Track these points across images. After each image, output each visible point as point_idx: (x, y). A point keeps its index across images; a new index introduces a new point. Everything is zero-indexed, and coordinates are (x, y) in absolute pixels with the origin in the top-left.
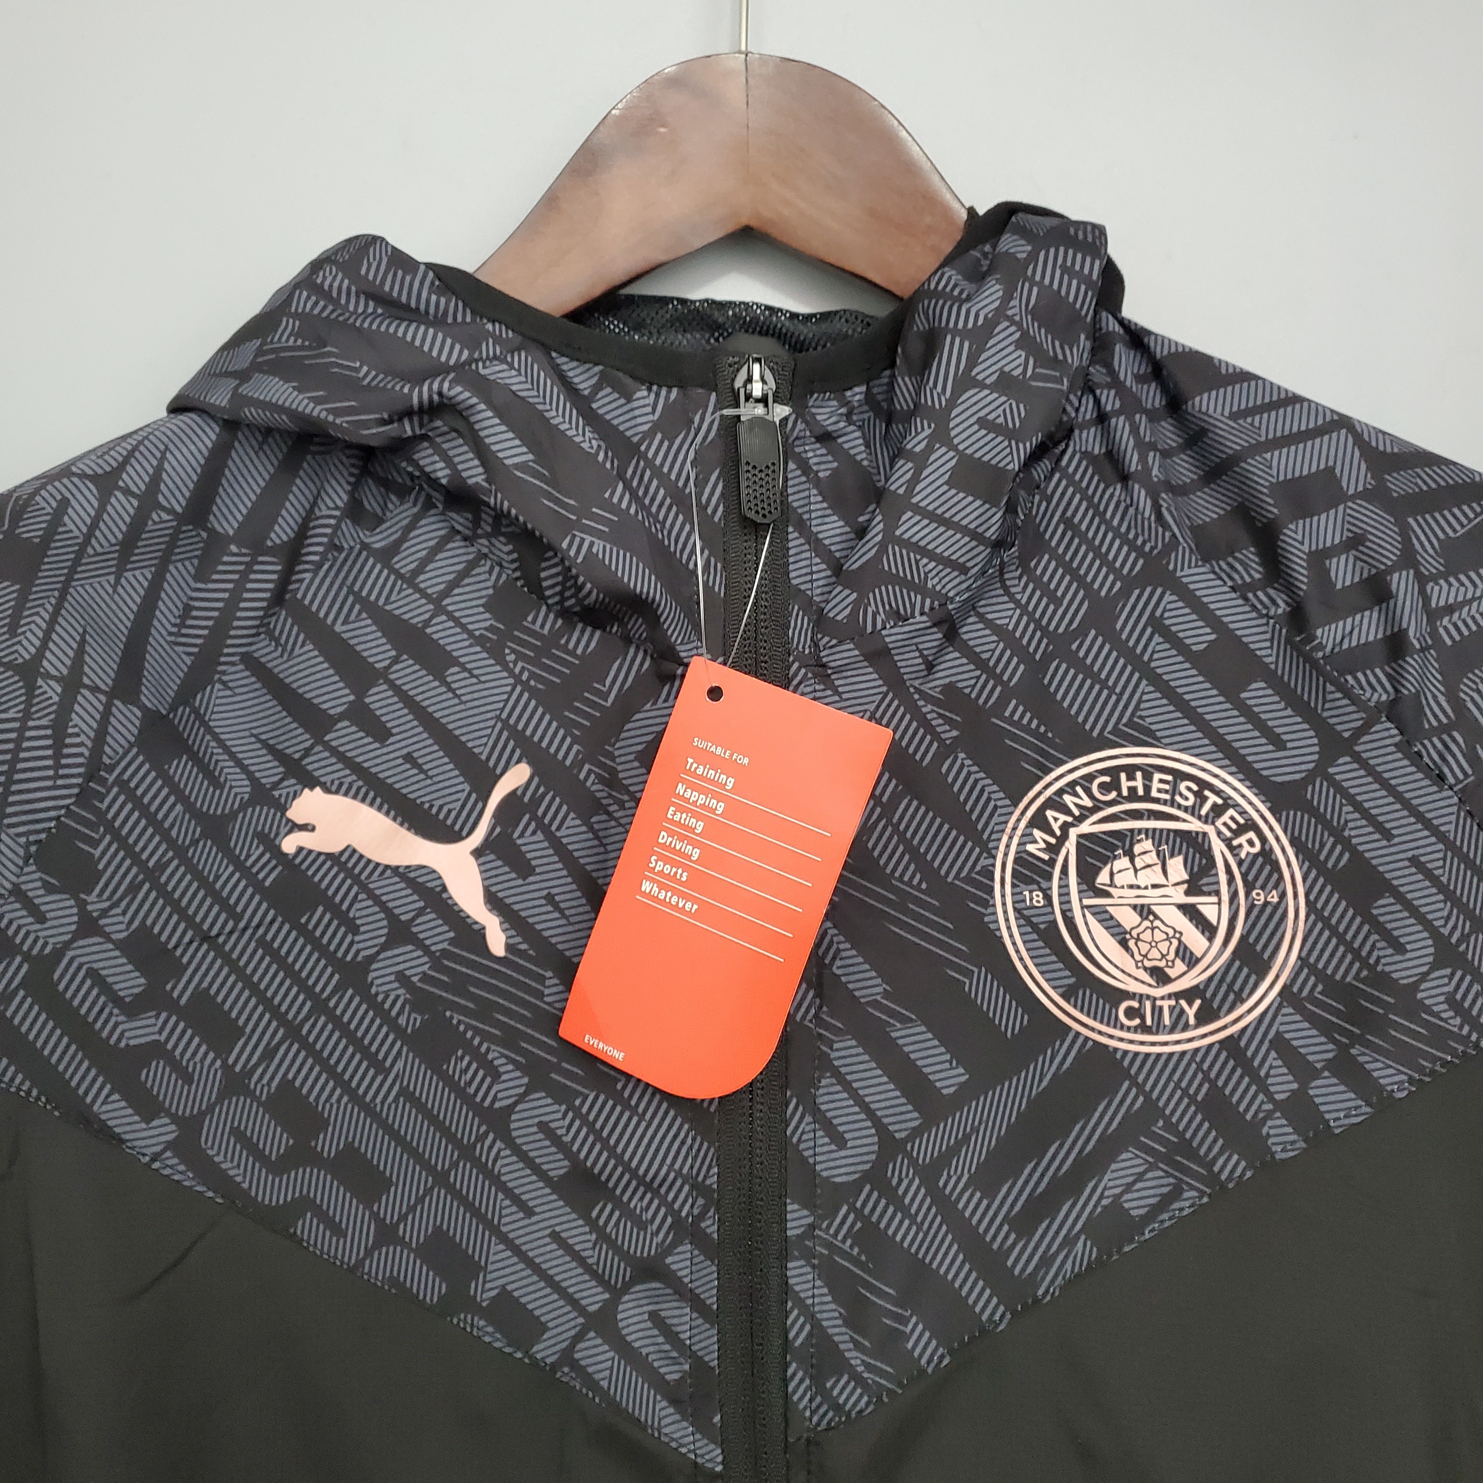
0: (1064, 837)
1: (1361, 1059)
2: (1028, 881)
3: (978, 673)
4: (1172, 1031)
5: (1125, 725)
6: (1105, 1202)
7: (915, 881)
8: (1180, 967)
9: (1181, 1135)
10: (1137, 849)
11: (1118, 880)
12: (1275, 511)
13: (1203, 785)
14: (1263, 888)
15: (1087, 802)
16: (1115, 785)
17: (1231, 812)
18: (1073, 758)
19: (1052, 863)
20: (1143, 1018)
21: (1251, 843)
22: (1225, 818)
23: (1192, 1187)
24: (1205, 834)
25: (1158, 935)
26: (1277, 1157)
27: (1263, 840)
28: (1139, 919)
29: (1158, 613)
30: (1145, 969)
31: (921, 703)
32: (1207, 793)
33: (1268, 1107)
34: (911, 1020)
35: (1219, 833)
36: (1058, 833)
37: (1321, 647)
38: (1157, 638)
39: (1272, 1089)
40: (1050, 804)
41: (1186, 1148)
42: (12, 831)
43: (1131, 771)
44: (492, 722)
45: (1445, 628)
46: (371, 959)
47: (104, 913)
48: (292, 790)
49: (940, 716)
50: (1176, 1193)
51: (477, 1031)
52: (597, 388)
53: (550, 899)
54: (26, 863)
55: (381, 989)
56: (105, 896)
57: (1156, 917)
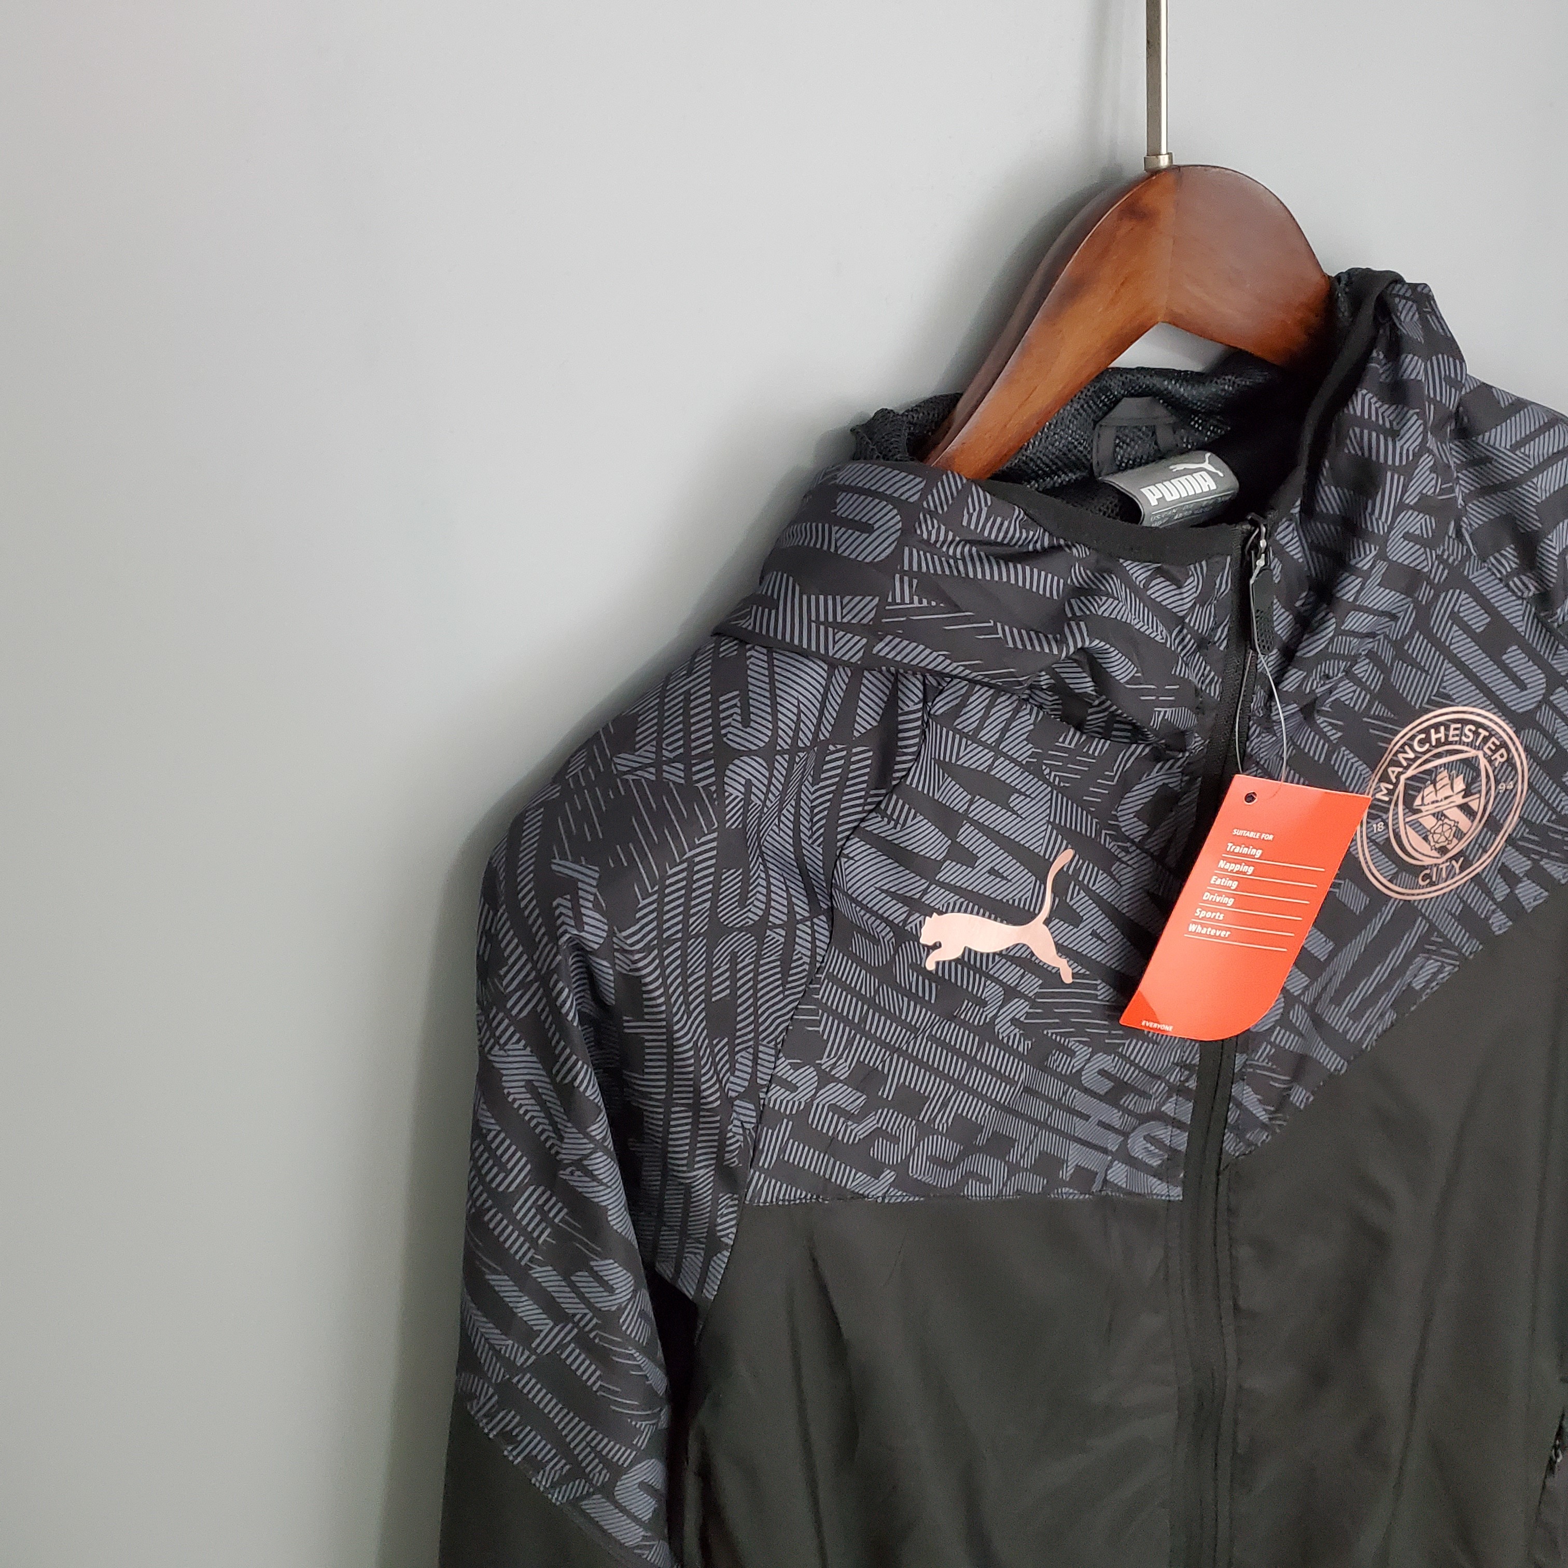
0: (1397, 782)
1: (1545, 866)
2: (1375, 818)
3: (1355, 687)
4: (1446, 880)
5: (1435, 695)
8: (1455, 841)
9: (1445, 937)
10: (1438, 778)
11: (1426, 800)
12: (1540, 525)
13: (1479, 725)
14: (1505, 782)
15: (1412, 755)
16: (1427, 740)
17: (1493, 739)
18: (1404, 727)
19: (1389, 802)
20: (1431, 878)
21: (1502, 756)
22: (1489, 744)
23: (1450, 964)
24: (1477, 757)
25: (1446, 827)
26: (1497, 933)
27: (1509, 752)
28: (1435, 821)
29: (1456, 609)
30: (1436, 849)
31: (1318, 719)
32: (1480, 730)
33: (1494, 907)
35: (1485, 754)
36: (1394, 780)
38: (1455, 628)
39: (1496, 896)
40: (1391, 763)
41: (1448, 944)
42: (765, 1042)
43: (1436, 727)
44: (1045, 827)
46: (996, 1016)
47: (834, 1066)
48: (917, 921)
49: (1330, 724)
50: (1441, 970)
51: (1061, 1034)
53: (1094, 934)
54: (777, 1058)
55: (1004, 1034)
56: (832, 1056)
57: (1446, 817)
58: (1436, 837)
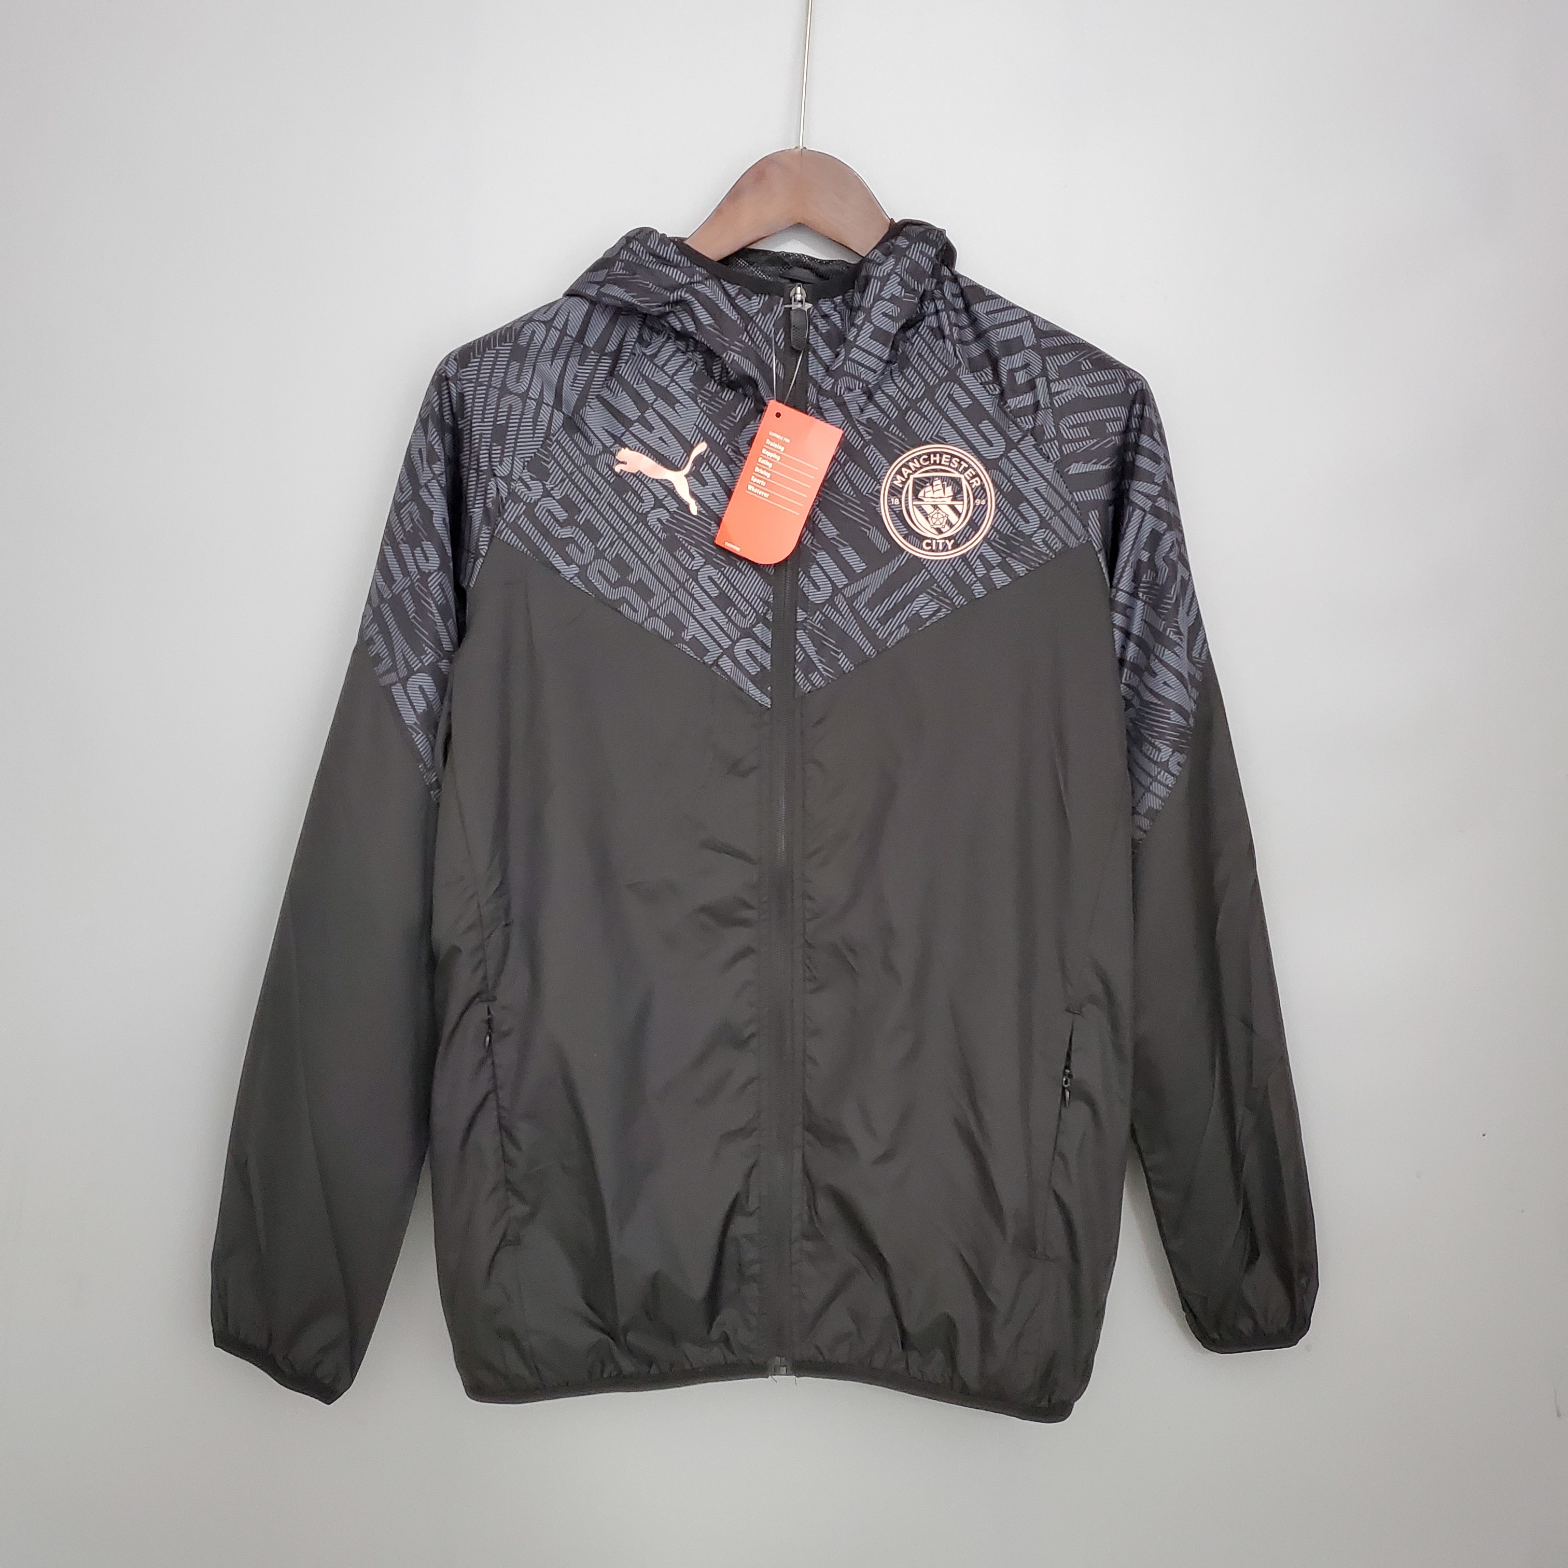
0: (908, 478)
1: (1010, 562)
2: (893, 495)
3: (880, 413)
4: (942, 551)
5: (935, 436)
6: (913, 612)
7: (851, 494)
8: (947, 527)
9: (942, 589)
10: (935, 483)
11: (926, 495)
12: (999, 353)
13: (961, 459)
14: (980, 498)
15: (918, 466)
16: (929, 459)
17: (971, 470)
18: (914, 447)
19: (902, 488)
20: (932, 546)
21: (977, 482)
22: (968, 472)
23: (945, 608)
24: (960, 479)
25: (940, 516)
26: (977, 597)
27: (981, 481)
28: (933, 510)
30: (935, 529)
31: (858, 425)
32: (962, 462)
33: (975, 579)
34: (847, 545)
35: (966, 478)
36: (906, 477)
37: (1009, 407)
38: (950, 403)
39: (977, 573)
40: (904, 466)
41: (944, 594)
42: (519, 456)
43: (935, 454)
44: (692, 426)
45: (1056, 401)
46: (649, 512)
47: (552, 489)
48: (617, 449)
49: (865, 430)
50: (939, 610)
51: (686, 541)
52: (738, 294)
53: (713, 495)
54: (524, 469)
55: (652, 524)
56: (553, 482)
57: (940, 509)
58: (934, 520)
